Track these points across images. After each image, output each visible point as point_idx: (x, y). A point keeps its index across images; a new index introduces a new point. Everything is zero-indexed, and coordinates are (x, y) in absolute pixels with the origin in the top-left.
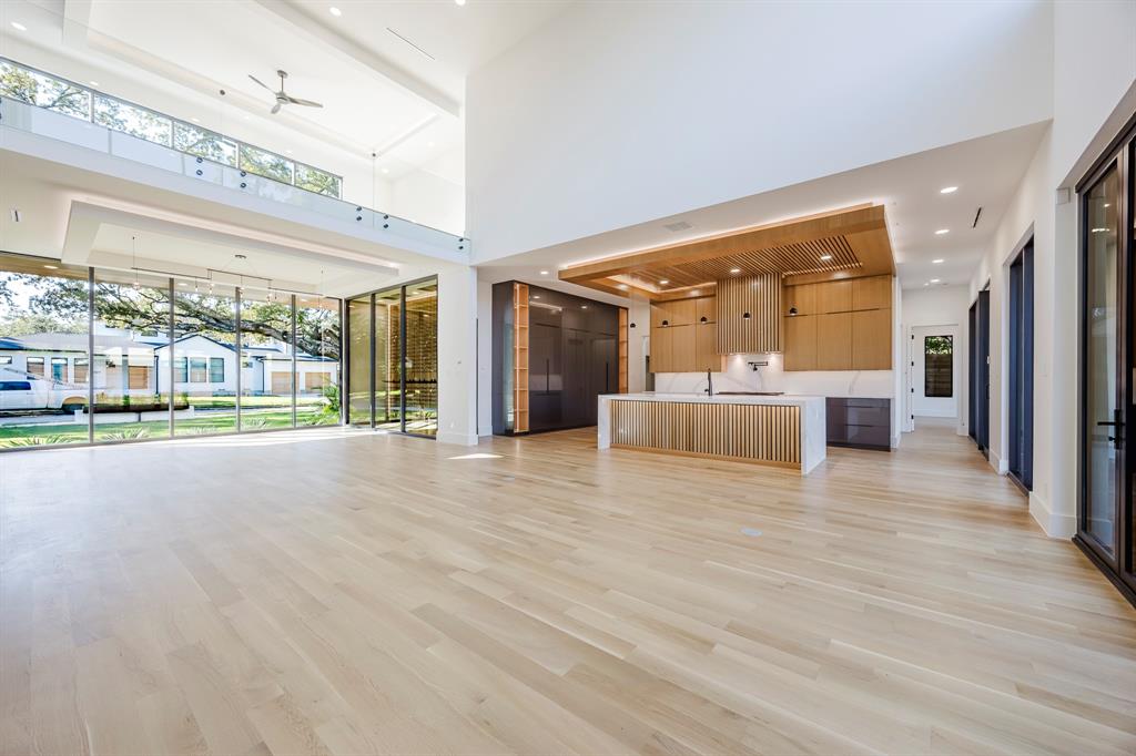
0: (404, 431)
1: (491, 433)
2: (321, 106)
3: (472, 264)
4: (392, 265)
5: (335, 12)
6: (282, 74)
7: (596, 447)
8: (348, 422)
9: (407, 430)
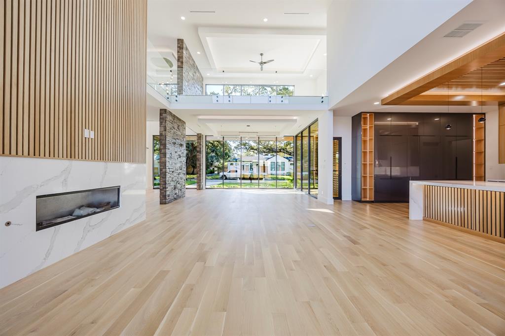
0: (309, 194)
1: (351, 200)
2: (273, 60)
3: (329, 109)
4: (295, 118)
5: (266, 20)
6: (262, 54)
7: (408, 218)
8: (296, 188)
9: (311, 193)
